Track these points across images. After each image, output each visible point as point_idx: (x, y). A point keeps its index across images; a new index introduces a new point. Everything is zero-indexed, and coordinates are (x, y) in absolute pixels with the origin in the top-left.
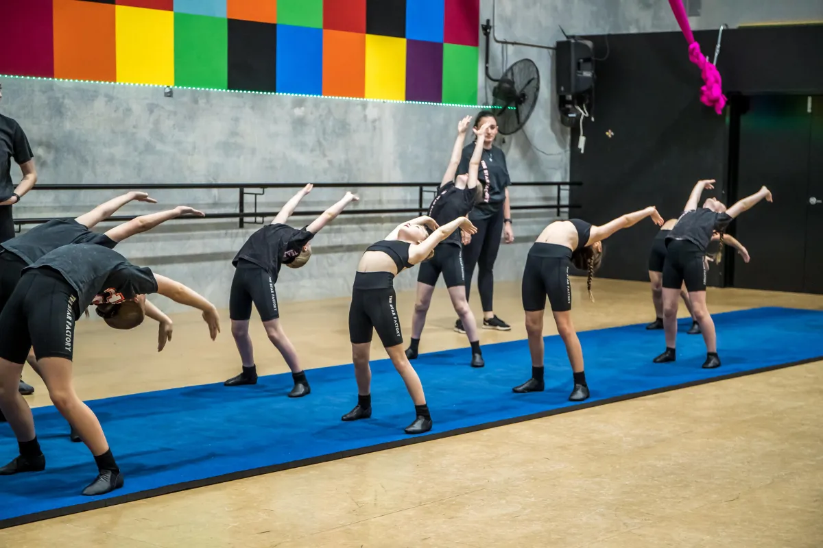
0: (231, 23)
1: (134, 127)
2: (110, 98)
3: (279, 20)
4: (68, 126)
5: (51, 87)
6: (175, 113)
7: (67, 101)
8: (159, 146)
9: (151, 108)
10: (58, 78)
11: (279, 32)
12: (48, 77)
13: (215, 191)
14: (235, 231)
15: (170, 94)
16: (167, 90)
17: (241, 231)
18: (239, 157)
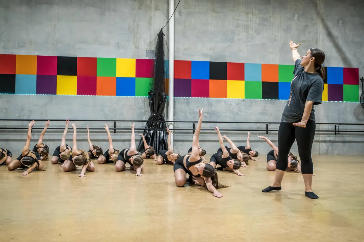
0: (263, 83)
1: (233, 109)
2: (225, 102)
3: (279, 81)
4: (213, 108)
5: (208, 100)
6: (245, 105)
7: (213, 103)
8: (240, 113)
9: (238, 104)
10: (211, 98)
11: (279, 84)
12: (208, 97)
13: (258, 124)
14: (265, 135)
15: (243, 101)
16: (243, 99)
17: (267, 135)
18: (266, 116)
